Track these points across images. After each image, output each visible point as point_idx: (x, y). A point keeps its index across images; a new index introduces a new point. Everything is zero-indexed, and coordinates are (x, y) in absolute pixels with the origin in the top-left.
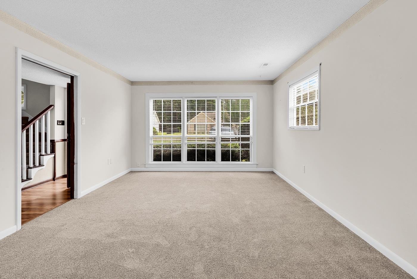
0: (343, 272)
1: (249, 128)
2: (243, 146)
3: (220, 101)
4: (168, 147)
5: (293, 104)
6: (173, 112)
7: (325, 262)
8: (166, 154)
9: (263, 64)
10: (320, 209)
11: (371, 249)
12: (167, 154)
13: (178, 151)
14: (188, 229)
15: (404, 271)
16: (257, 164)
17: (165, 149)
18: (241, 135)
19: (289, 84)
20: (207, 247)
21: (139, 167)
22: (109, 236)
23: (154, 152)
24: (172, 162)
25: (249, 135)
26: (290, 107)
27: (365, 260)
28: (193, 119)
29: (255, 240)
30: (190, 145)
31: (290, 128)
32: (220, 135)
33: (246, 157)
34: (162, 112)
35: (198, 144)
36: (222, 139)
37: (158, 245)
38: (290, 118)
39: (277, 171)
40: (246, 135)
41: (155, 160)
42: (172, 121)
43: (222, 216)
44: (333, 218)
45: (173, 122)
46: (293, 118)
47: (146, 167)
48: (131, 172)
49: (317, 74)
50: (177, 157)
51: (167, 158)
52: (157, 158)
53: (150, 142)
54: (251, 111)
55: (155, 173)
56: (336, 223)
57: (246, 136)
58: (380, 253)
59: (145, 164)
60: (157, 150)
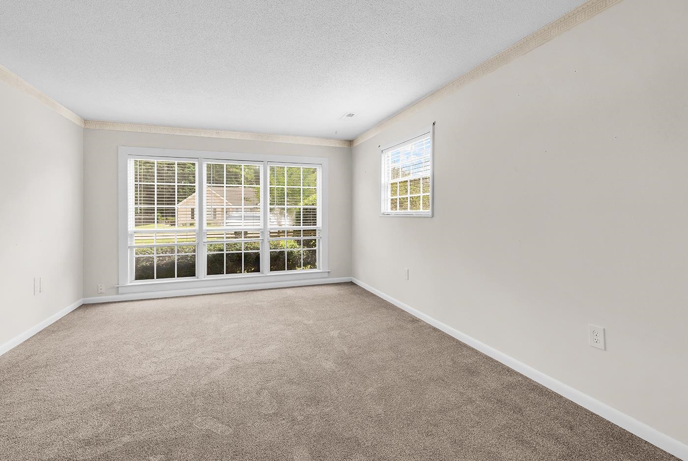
0: (493, 408)
1: (316, 215)
2: (307, 243)
3: (269, 168)
4: (167, 251)
5: (386, 179)
6: (178, 186)
7: (470, 401)
8: (163, 265)
9: (347, 114)
10: (435, 330)
11: (510, 372)
12: (166, 264)
13: (189, 258)
14: (254, 395)
15: (550, 390)
16: (328, 272)
17: (161, 255)
18: (303, 225)
19: (382, 148)
20: (300, 418)
21: (101, 294)
22: (88, 443)
23: (136, 262)
24: (176, 280)
25: (316, 225)
26: (383, 182)
27: (510, 387)
28: (190, 197)
29: (370, 390)
30: (211, 245)
31: (383, 214)
32: (269, 227)
33: (311, 261)
34: (156, 184)
35: (227, 242)
36: (271, 233)
37: (208, 435)
38: (383, 198)
39: (358, 281)
40: (311, 225)
41: (138, 277)
42: (156, 202)
43: (304, 363)
44: (453, 339)
45: (158, 204)
46: (387, 200)
47: (120, 292)
48: (84, 306)
49: (429, 137)
50: (188, 269)
51: (166, 272)
52: (144, 273)
53: (129, 242)
54: (319, 187)
55: (140, 302)
56: (461, 346)
57: (311, 228)
58: (521, 375)
59: (118, 287)
60: (143, 258)
